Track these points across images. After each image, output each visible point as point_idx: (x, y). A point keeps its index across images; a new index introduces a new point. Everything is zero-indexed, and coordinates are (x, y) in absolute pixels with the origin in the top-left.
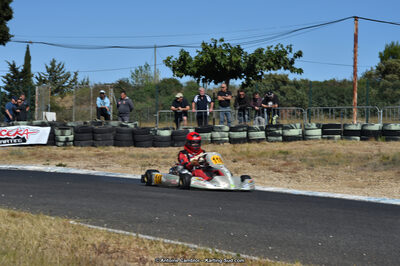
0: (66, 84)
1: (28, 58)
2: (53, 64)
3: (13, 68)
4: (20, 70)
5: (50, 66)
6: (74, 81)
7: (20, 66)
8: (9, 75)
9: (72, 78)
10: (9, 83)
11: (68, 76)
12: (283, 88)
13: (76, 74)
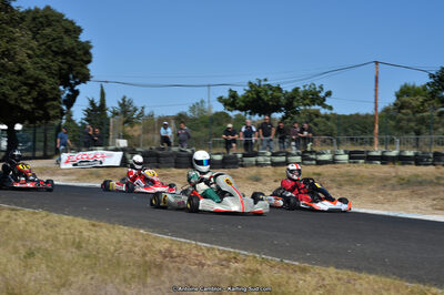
0: (135, 116)
1: (103, 94)
2: (124, 100)
3: (92, 103)
4: (98, 105)
5: (121, 102)
6: (141, 113)
7: (97, 102)
8: (89, 109)
10: (89, 116)
12: (316, 120)
13: (143, 108)
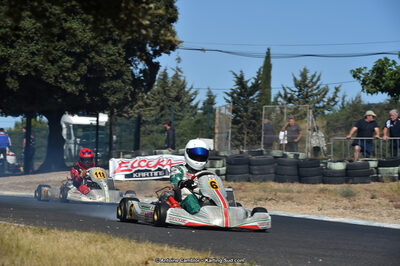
0: (321, 104)
1: (267, 67)
2: (304, 75)
3: (240, 81)
4: (249, 85)
5: (299, 78)
6: (333, 99)
8: (234, 91)
9: (330, 95)
10: (234, 103)
11: (326, 91)
13: (337, 89)
